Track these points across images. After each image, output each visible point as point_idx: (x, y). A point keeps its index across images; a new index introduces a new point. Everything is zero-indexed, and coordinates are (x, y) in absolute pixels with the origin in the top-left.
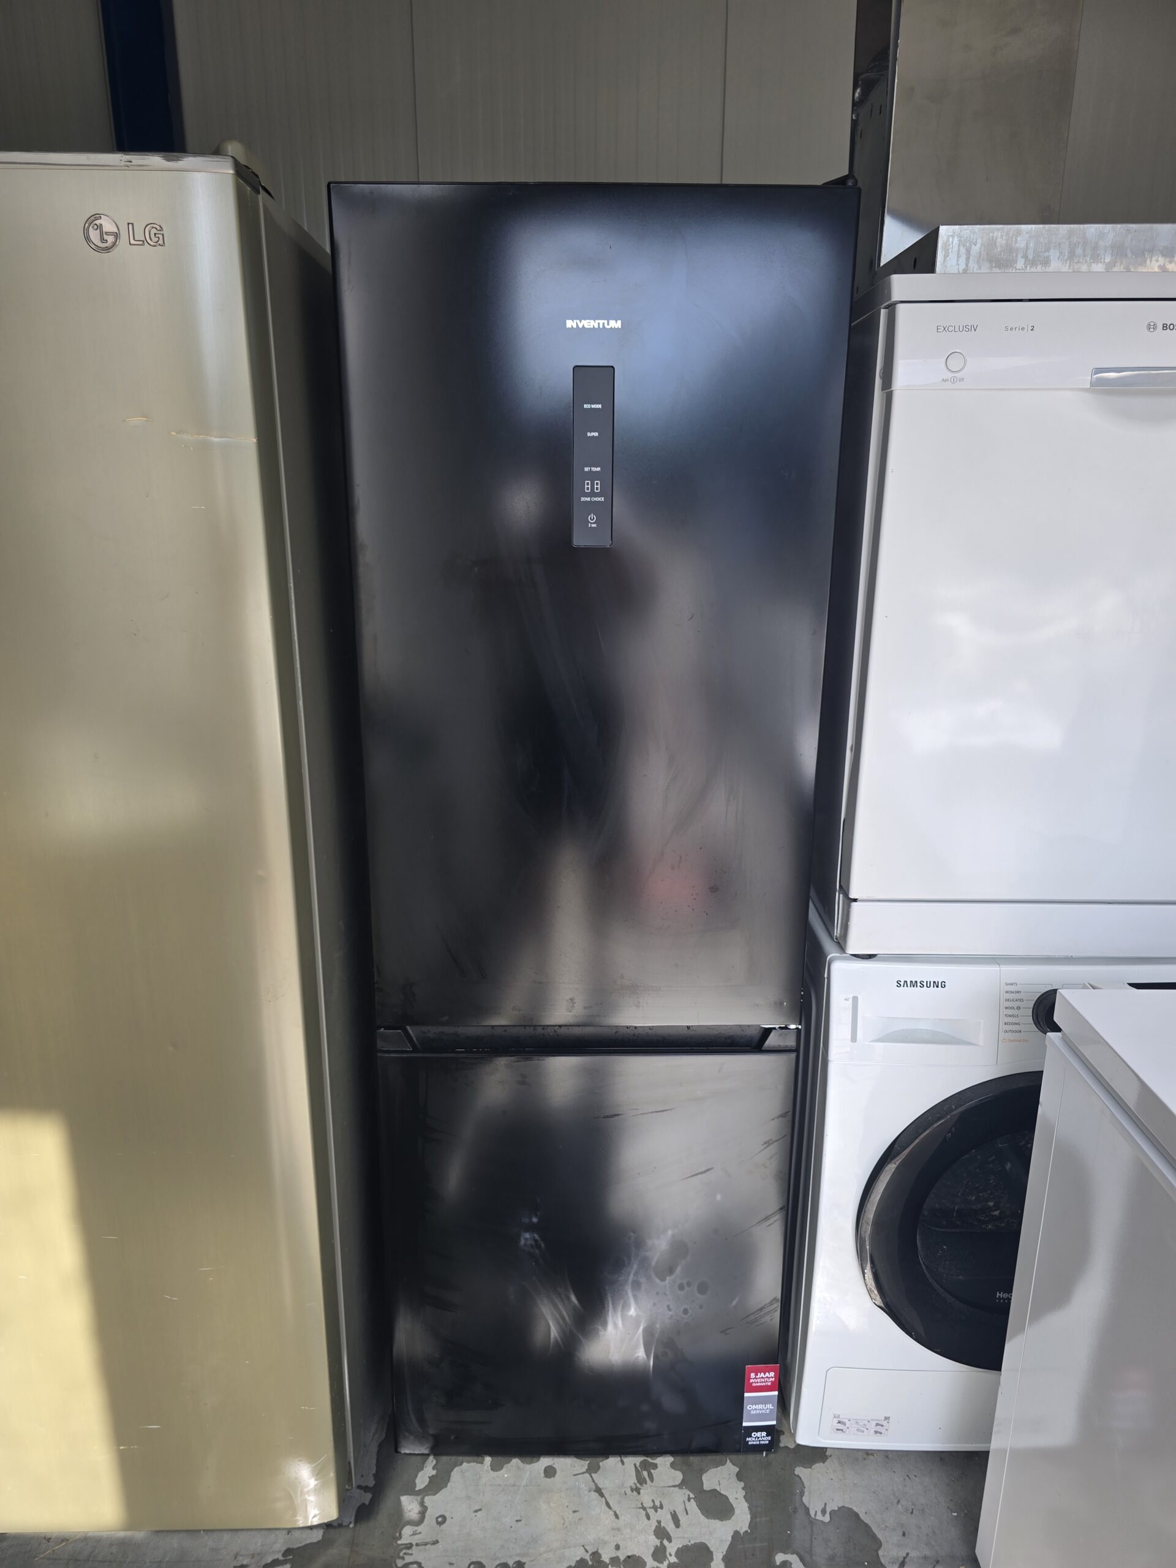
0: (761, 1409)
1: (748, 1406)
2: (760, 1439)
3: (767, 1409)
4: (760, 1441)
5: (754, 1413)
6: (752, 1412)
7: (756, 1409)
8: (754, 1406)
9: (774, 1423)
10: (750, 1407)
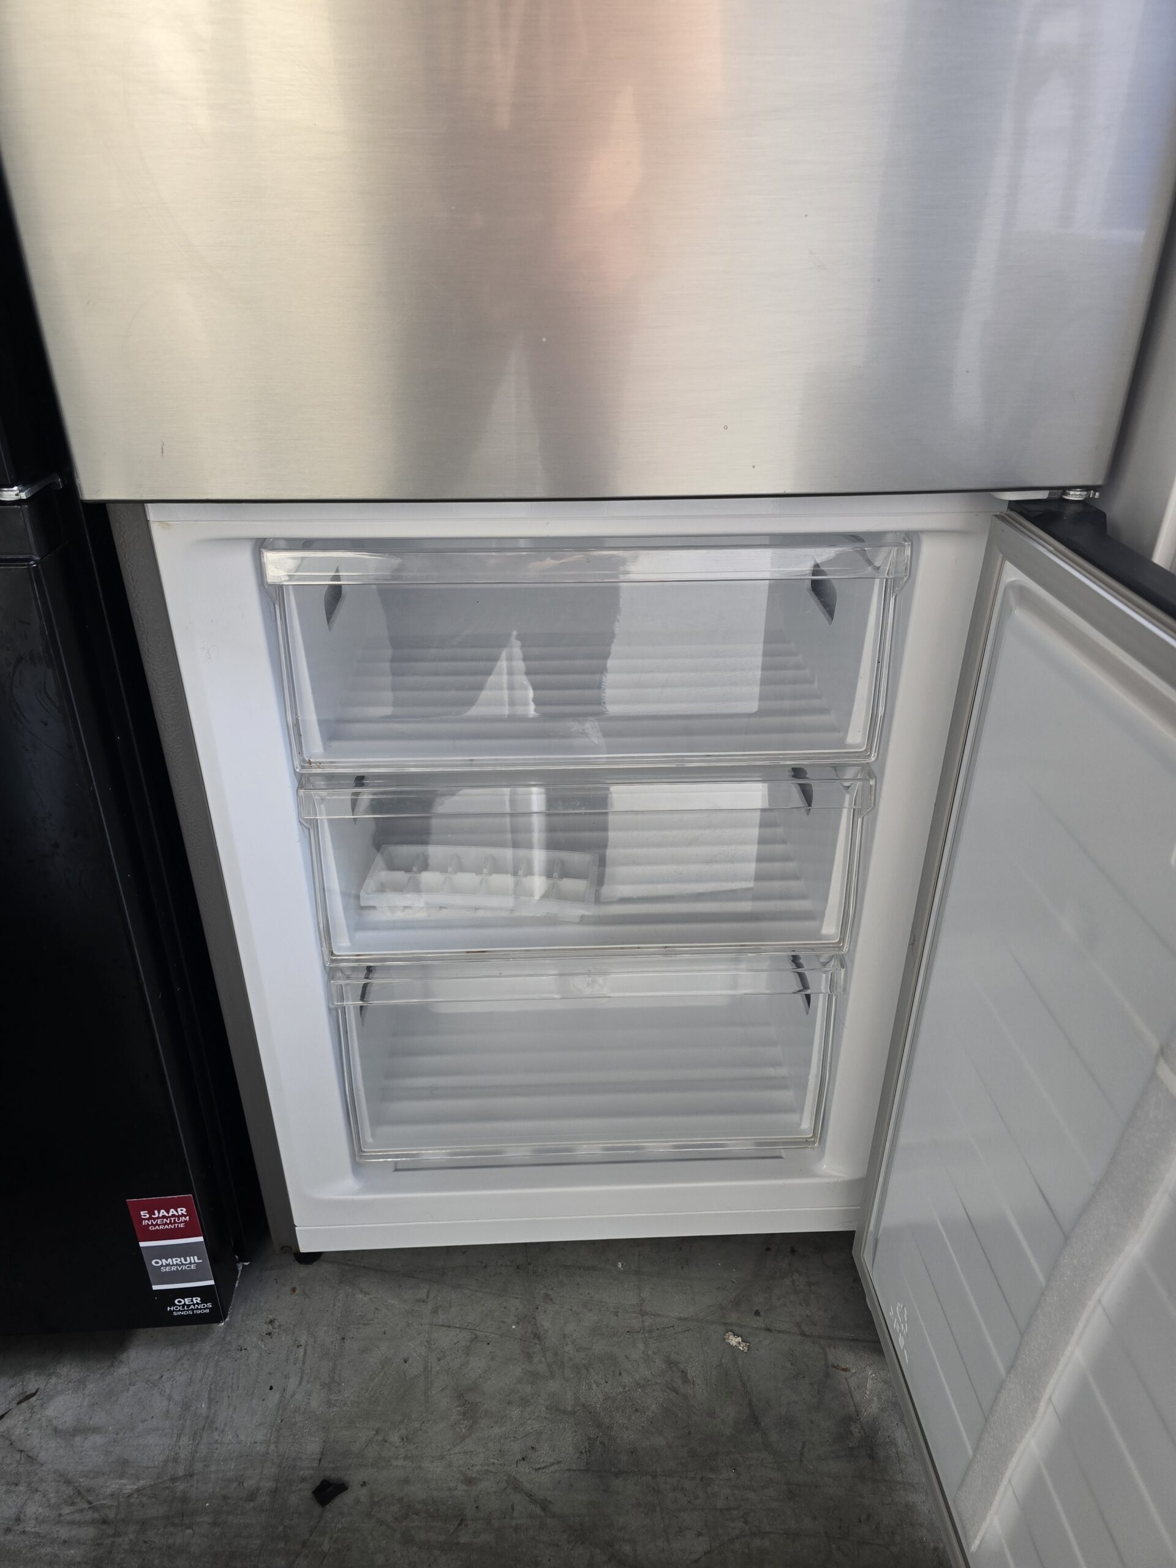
0: (177, 1264)
1: (153, 1262)
2: (192, 1307)
3: (191, 1263)
4: (192, 1309)
5: (168, 1269)
6: (163, 1269)
7: (167, 1265)
8: (164, 1260)
9: (212, 1282)
10: (157, 1263)
